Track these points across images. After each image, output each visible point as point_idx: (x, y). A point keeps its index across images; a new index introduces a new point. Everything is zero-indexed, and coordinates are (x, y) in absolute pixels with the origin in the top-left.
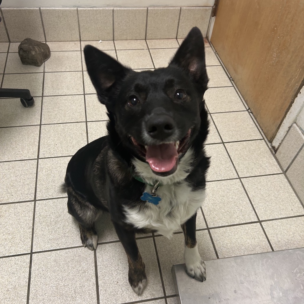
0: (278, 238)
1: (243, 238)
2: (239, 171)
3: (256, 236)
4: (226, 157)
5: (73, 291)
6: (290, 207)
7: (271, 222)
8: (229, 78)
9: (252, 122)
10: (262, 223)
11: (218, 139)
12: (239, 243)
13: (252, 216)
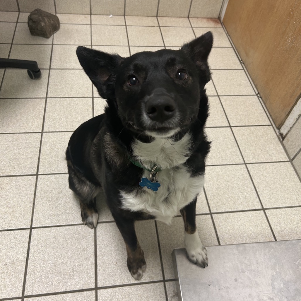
0: (281, 227)
1: (245, 225)
2: (245, 156)
3: (259, 224)
4: (232, 141)
5: (71, 269)
6: (295, 196)
7: (275, 210)
8: (240, 61)
9: (261, 108)
10: (266, 211)
11: (225, 123)
12: (241, 230)
13: (256, 203)
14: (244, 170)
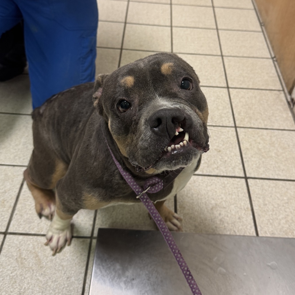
0: (265, 200)
2: (237, 119)
3: (234, 193)
4: (226, 103)
7: (261, 181)
10: (249, 180)
11: (222, 83)
12: (209, 196)
13: (237, 170)
14: (232, 133)
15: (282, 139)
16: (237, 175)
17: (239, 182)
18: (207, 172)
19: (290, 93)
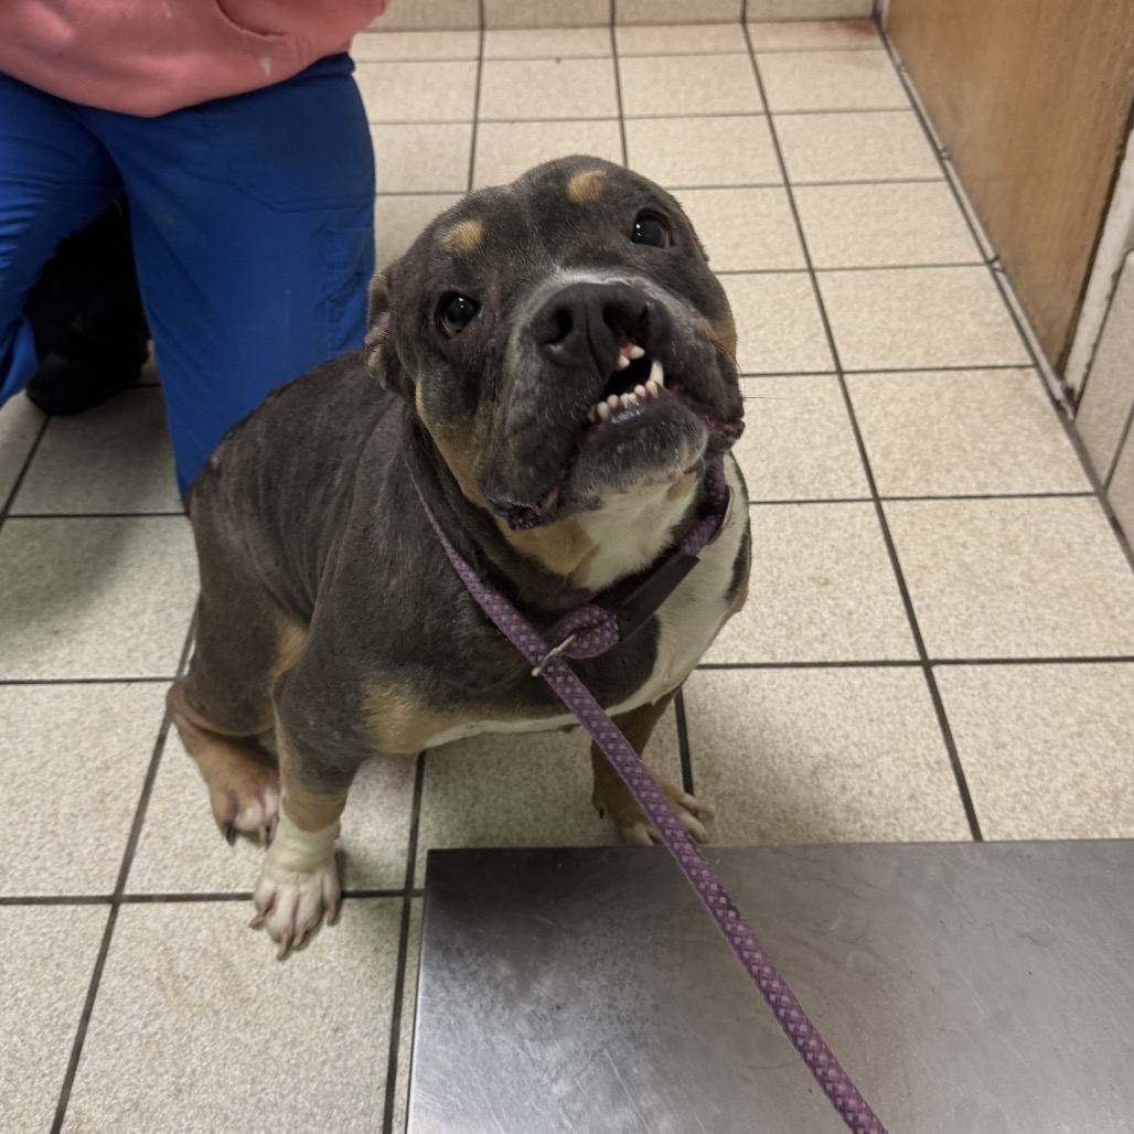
0: (997, 731)
1: (824, 715)
2: (880, 472)
3: (889, 714)
4: (836, 423)
6: (1093, 622)
7: (979, 668)
8: (938, 153)
10: (936, 670)
11: (819, 360)
12: (800, 731)
13: (895, 640)
14: (867, 519)
15: (1044, 526)
16: (894, 656)
17: (902, 677)
18: (788, 654)
19: (1060, 369)
